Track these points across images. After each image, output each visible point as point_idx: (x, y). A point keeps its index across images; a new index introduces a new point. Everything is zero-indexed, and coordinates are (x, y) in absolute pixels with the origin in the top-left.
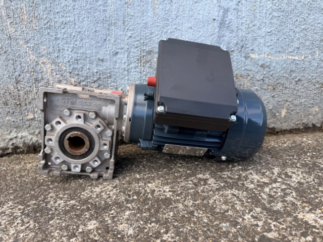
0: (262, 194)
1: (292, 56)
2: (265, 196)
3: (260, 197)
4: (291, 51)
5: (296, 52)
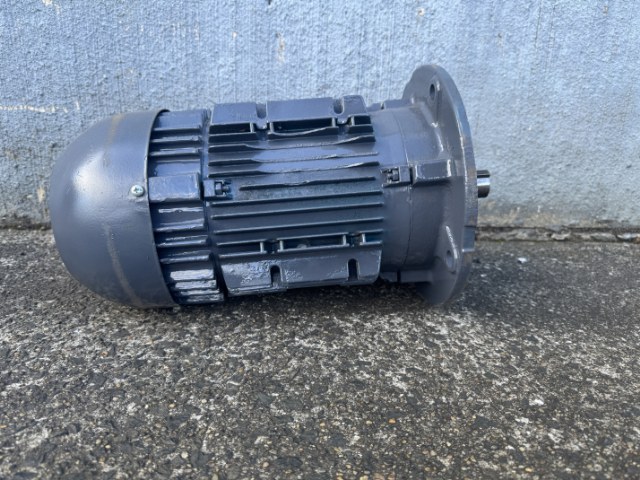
1: (34, 106)
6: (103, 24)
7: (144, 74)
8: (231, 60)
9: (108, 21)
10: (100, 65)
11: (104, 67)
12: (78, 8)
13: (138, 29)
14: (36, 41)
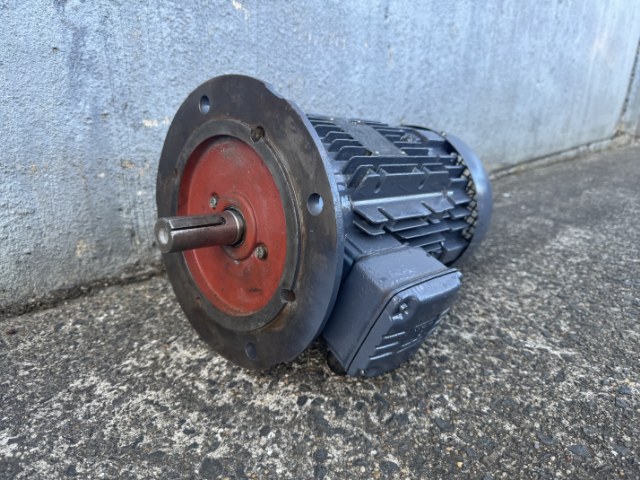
6: (282, 31)
7: (308, 81)
8: (363, 67)
9: (286, 29)
10: (278, 73)
11: (280, 76)
12: (262, 14)
13: (307, 37)
14: (224, 48)
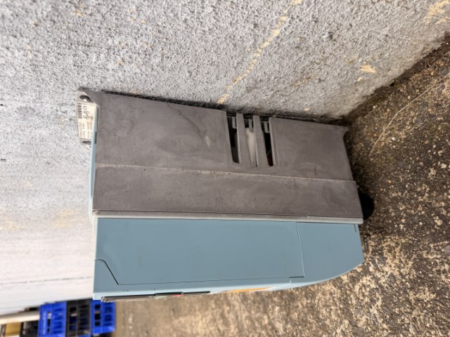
0: (352, 296)
2: (354, 302)
3: (350, 302)
4: (252, 41)
5: (260, 33)
